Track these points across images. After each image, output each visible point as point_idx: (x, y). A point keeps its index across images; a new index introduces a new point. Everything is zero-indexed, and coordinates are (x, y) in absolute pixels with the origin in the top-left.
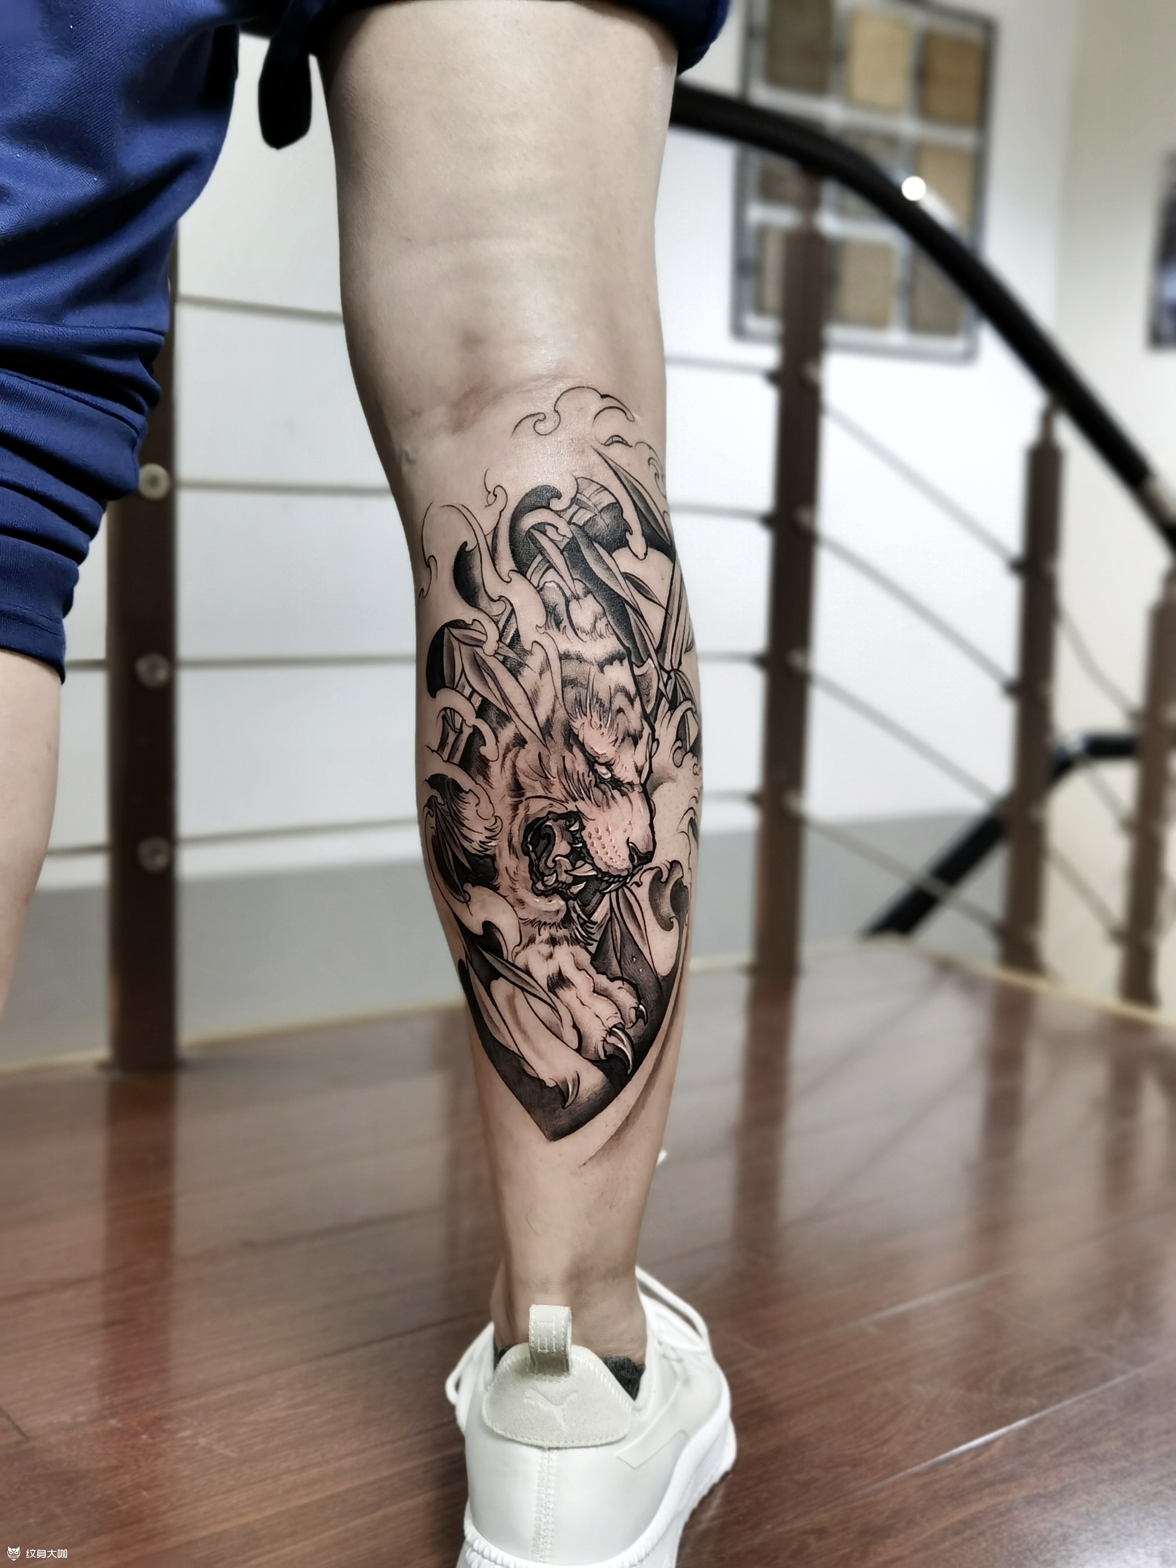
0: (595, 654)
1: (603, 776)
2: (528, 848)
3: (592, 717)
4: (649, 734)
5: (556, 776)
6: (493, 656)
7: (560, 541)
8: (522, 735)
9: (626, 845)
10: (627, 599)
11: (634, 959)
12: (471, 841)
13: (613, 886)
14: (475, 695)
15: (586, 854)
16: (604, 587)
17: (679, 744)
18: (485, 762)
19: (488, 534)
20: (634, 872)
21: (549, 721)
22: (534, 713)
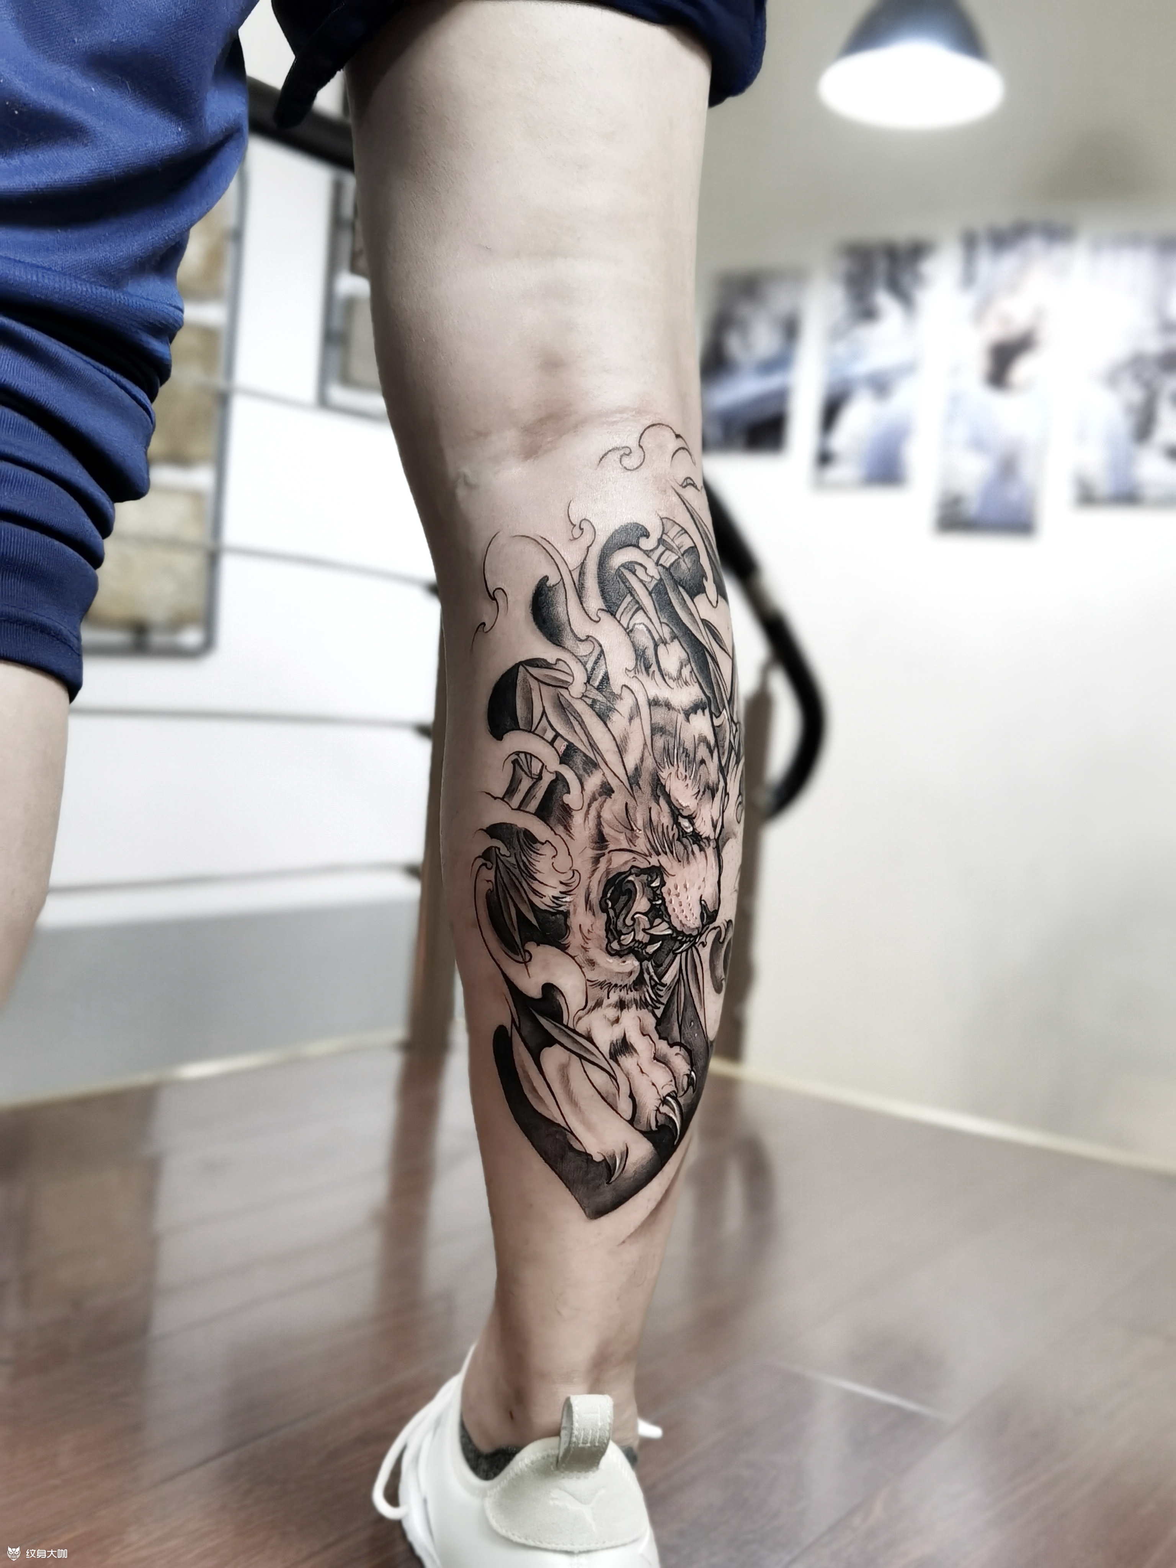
0: (681, 701)
1: (686, 830)
2: (607, 904)
3: (678, 767)
4: (723, 787)
5: (642, 828)
6: (581, 698)
7: (648, 583)
8: (609, 784)
9: (699, 902)
10: (706, 646)
11: (692, 1024)
12: (542, 896)
13: (684, 946)
14: (559, 740)
15: (664, 913)
16: (687, 632)
18: (567, 811)
19: (573, 568)
20: (703, 932)
21: (637, 770)
22: (622, 760)
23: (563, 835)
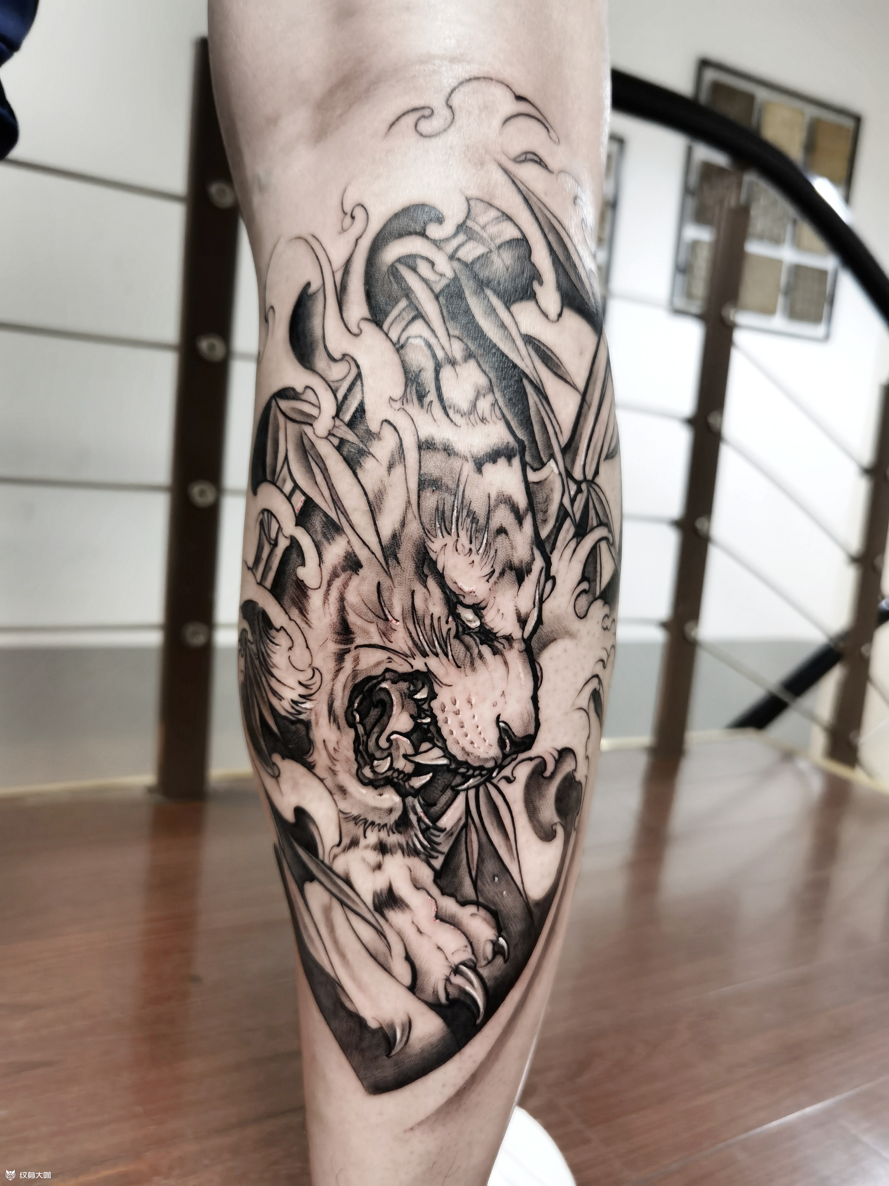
0: (471, 446)
1: (469, 624)
2: (355, 717)
3: (458, 536)
4: (542, 568)
5: (400, 618)
6: (326, 438)
7: (435, 282)
8: (356, 556)
9: (495, 725)
10: (527, 371)
11: (496, 879)
13: (471, 781)
14: (298, 493)
15: (436, 735)
16: (494, 351)
17: (585, 586)
18: (302, 588)
19: (338, 270)
20: (505, 763)
21: (395, 537)
22: (375, 524)
23: (299, 621)
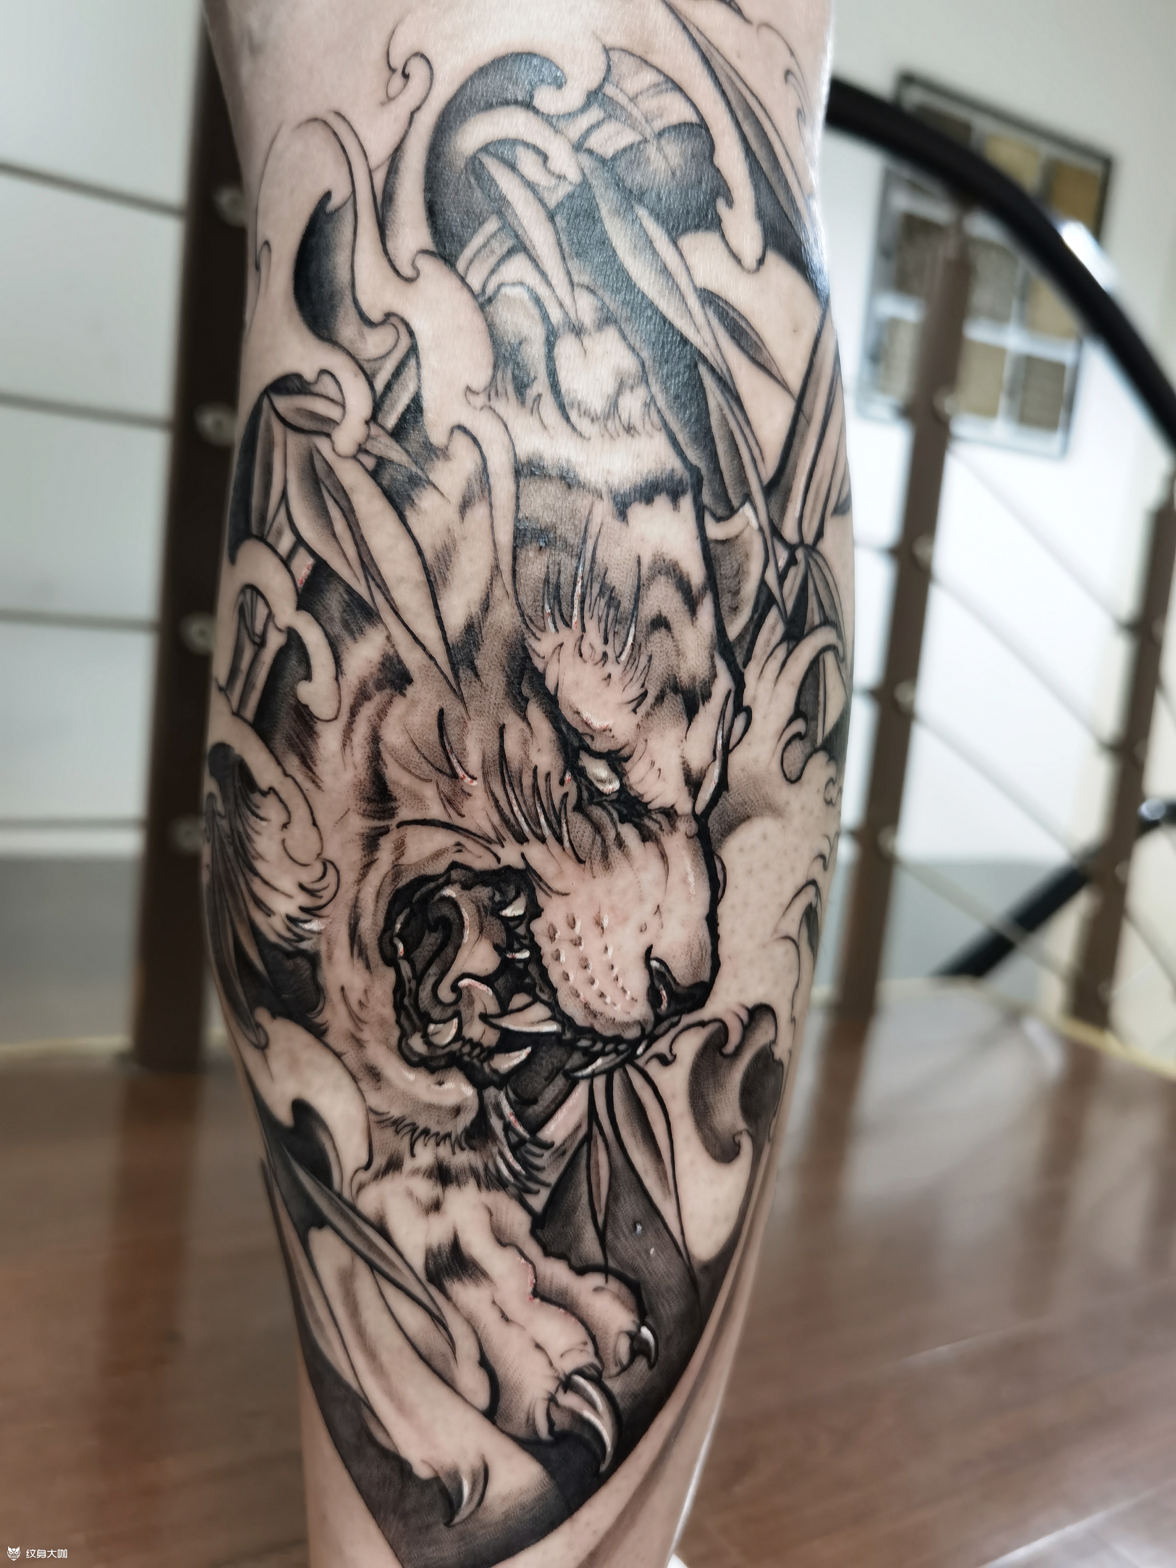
0: (609, 472)
1: (601, 787)
2: (396, 948)
3: (584, 629)
4: (730, 692)
5: (478, 773)
6: (354, 457)
7: (549, 189)
8: (400, 662)
9: (641, 964)
10: (706, 351)
11: (639, 1228)
13: (599, 1062)
14: (302, 554)
15: (538, 981)
16: (649, 312)
17: (799, 726)
18: (306, 721)
19: (378, 167)
20: (658, 1031)
21: (471, 629)
22: (436, 606)
23: (300, 778)
